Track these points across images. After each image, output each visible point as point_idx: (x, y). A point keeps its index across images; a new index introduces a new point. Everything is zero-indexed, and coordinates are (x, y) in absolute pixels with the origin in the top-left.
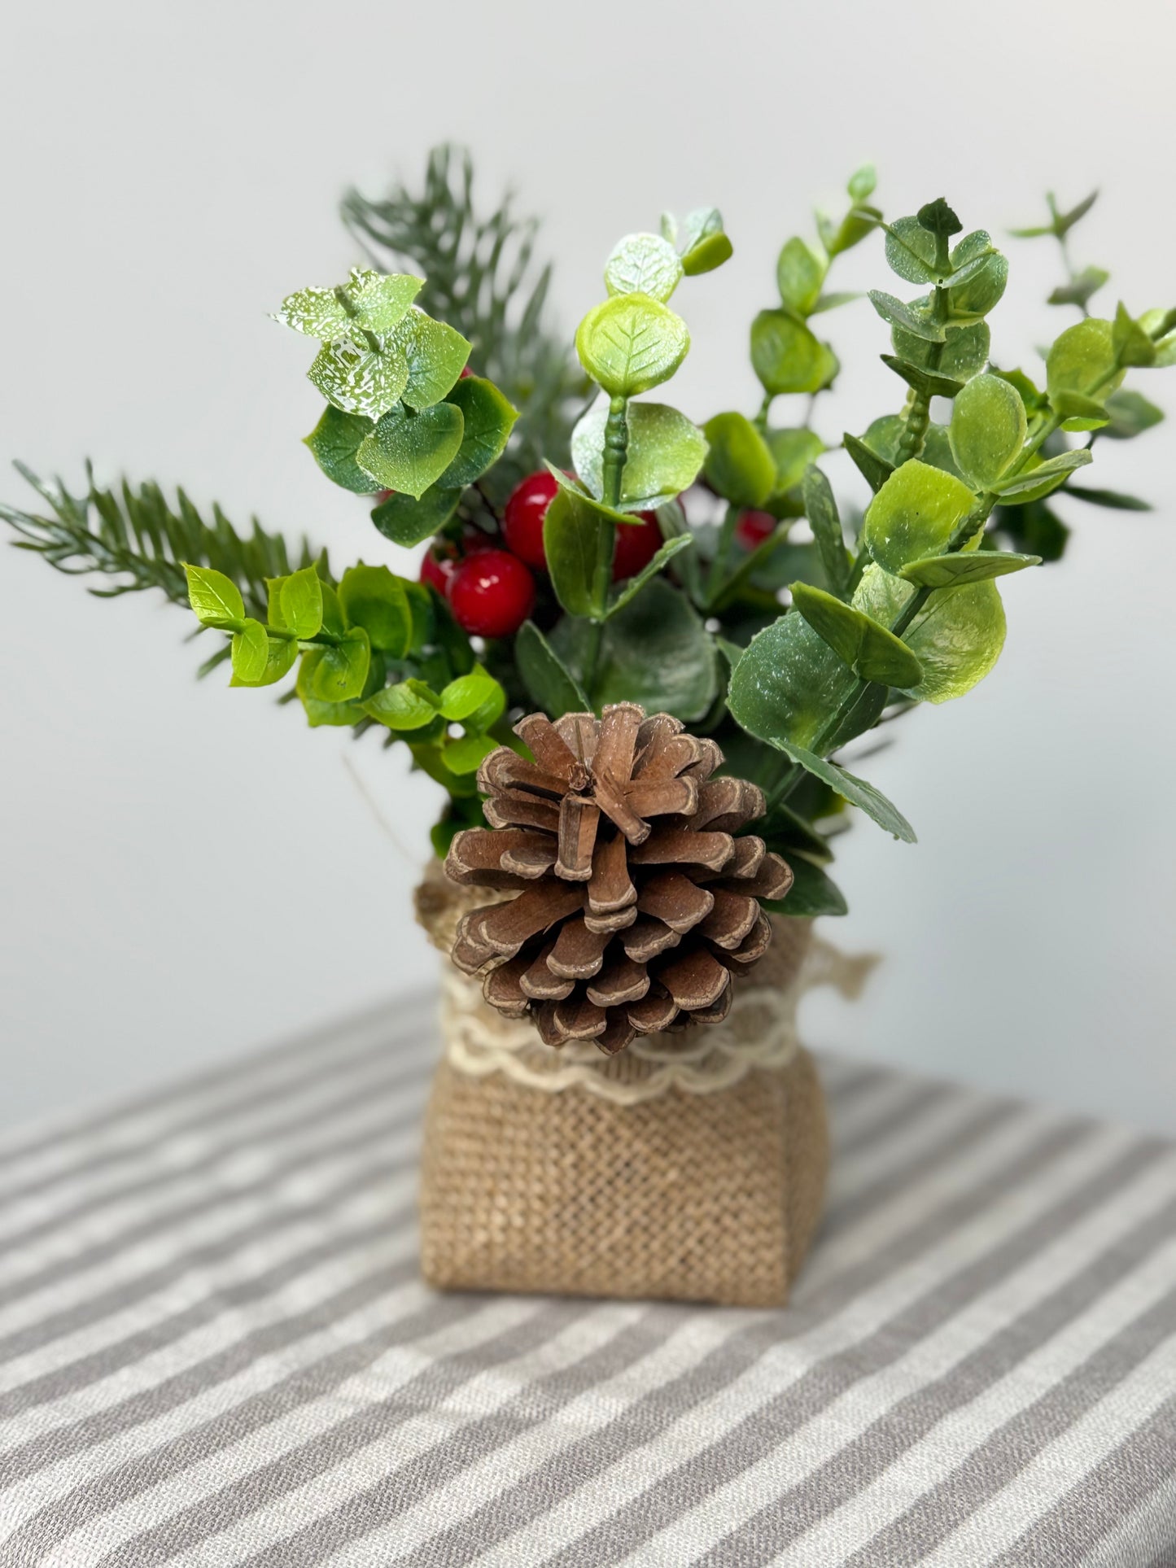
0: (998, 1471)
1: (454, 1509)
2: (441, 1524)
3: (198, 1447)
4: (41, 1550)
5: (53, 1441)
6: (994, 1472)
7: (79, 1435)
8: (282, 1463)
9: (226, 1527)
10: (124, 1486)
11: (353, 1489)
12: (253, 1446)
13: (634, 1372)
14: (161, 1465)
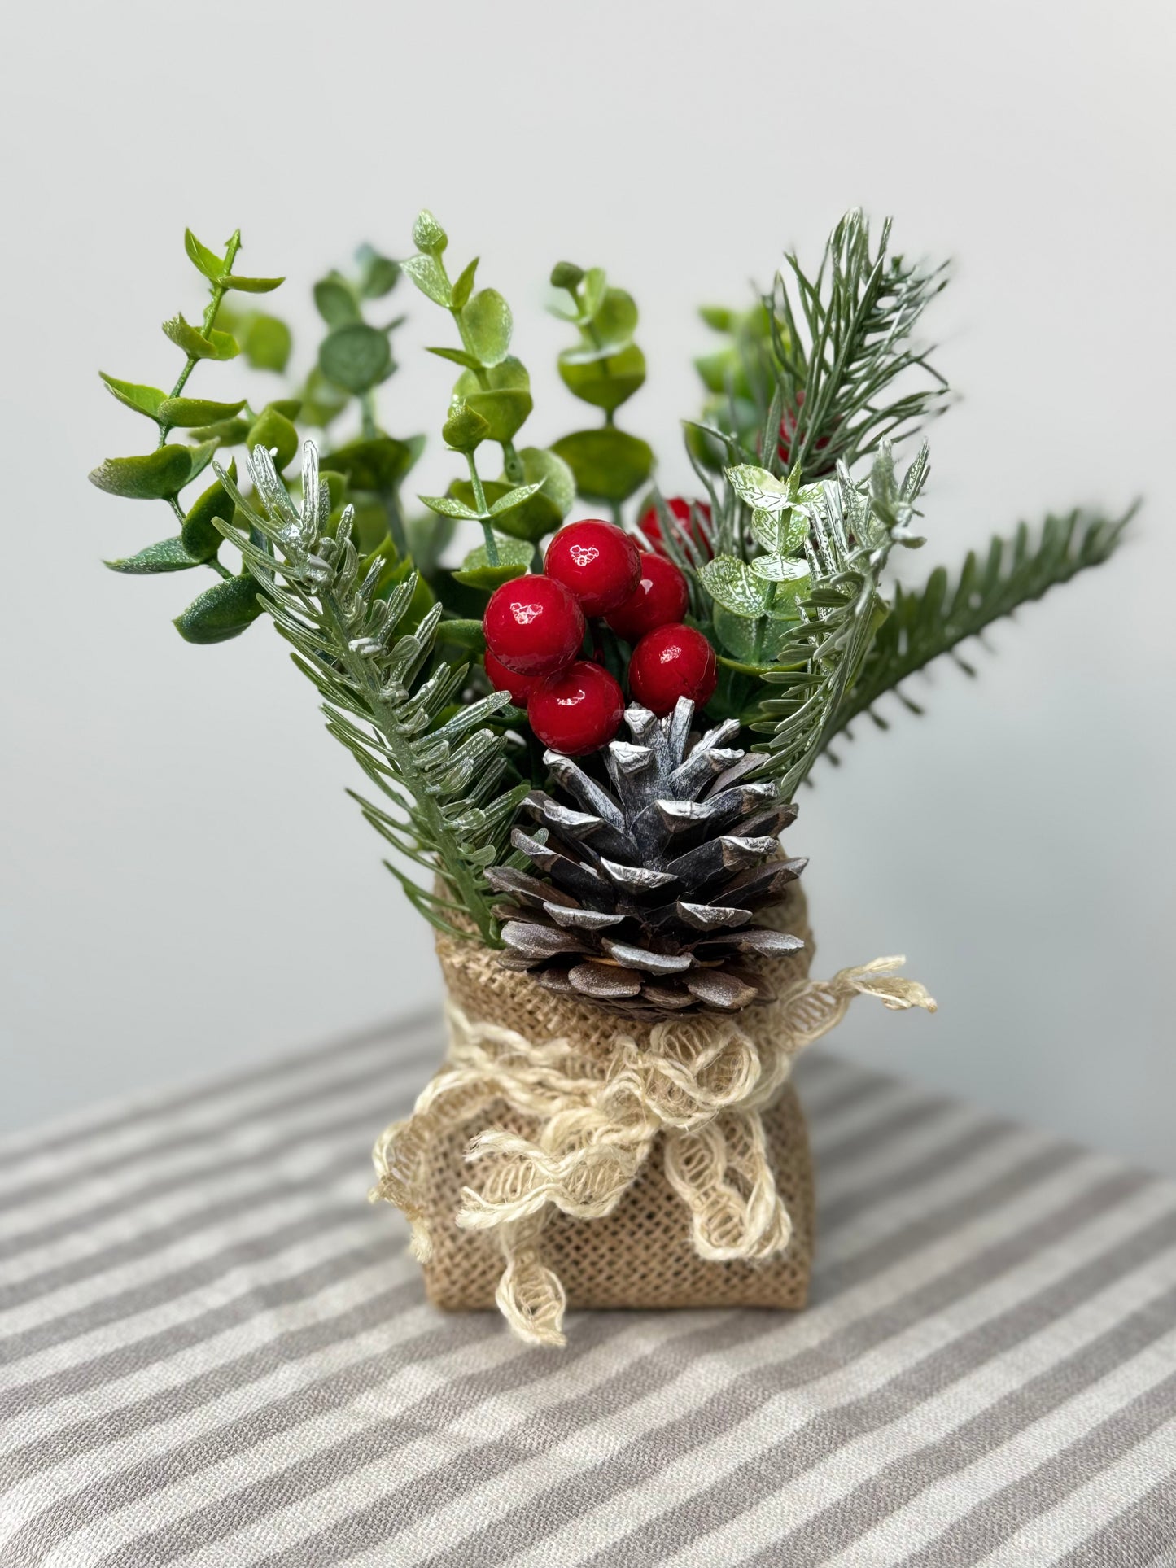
0: (974, 1546)
1: (440, 1537)
2: (425, 1552)
3: (210, 1452)
4: (49, 1544)
5: (77, 1434)
6: (970, 1546)
7: (102, 1430)
8: (286, 1475)
9: (222, 1537)
10: (135, 1486)
11: (349, 1508)
12: (262, 1454)
13: (637, 1409)
14: (173, 1468)
